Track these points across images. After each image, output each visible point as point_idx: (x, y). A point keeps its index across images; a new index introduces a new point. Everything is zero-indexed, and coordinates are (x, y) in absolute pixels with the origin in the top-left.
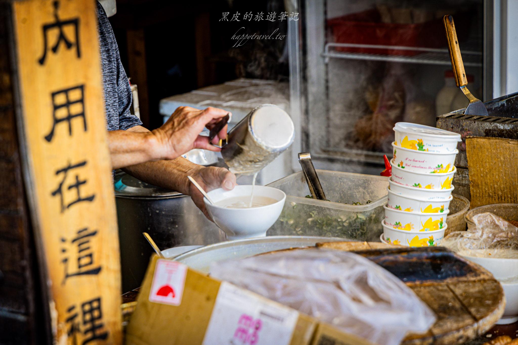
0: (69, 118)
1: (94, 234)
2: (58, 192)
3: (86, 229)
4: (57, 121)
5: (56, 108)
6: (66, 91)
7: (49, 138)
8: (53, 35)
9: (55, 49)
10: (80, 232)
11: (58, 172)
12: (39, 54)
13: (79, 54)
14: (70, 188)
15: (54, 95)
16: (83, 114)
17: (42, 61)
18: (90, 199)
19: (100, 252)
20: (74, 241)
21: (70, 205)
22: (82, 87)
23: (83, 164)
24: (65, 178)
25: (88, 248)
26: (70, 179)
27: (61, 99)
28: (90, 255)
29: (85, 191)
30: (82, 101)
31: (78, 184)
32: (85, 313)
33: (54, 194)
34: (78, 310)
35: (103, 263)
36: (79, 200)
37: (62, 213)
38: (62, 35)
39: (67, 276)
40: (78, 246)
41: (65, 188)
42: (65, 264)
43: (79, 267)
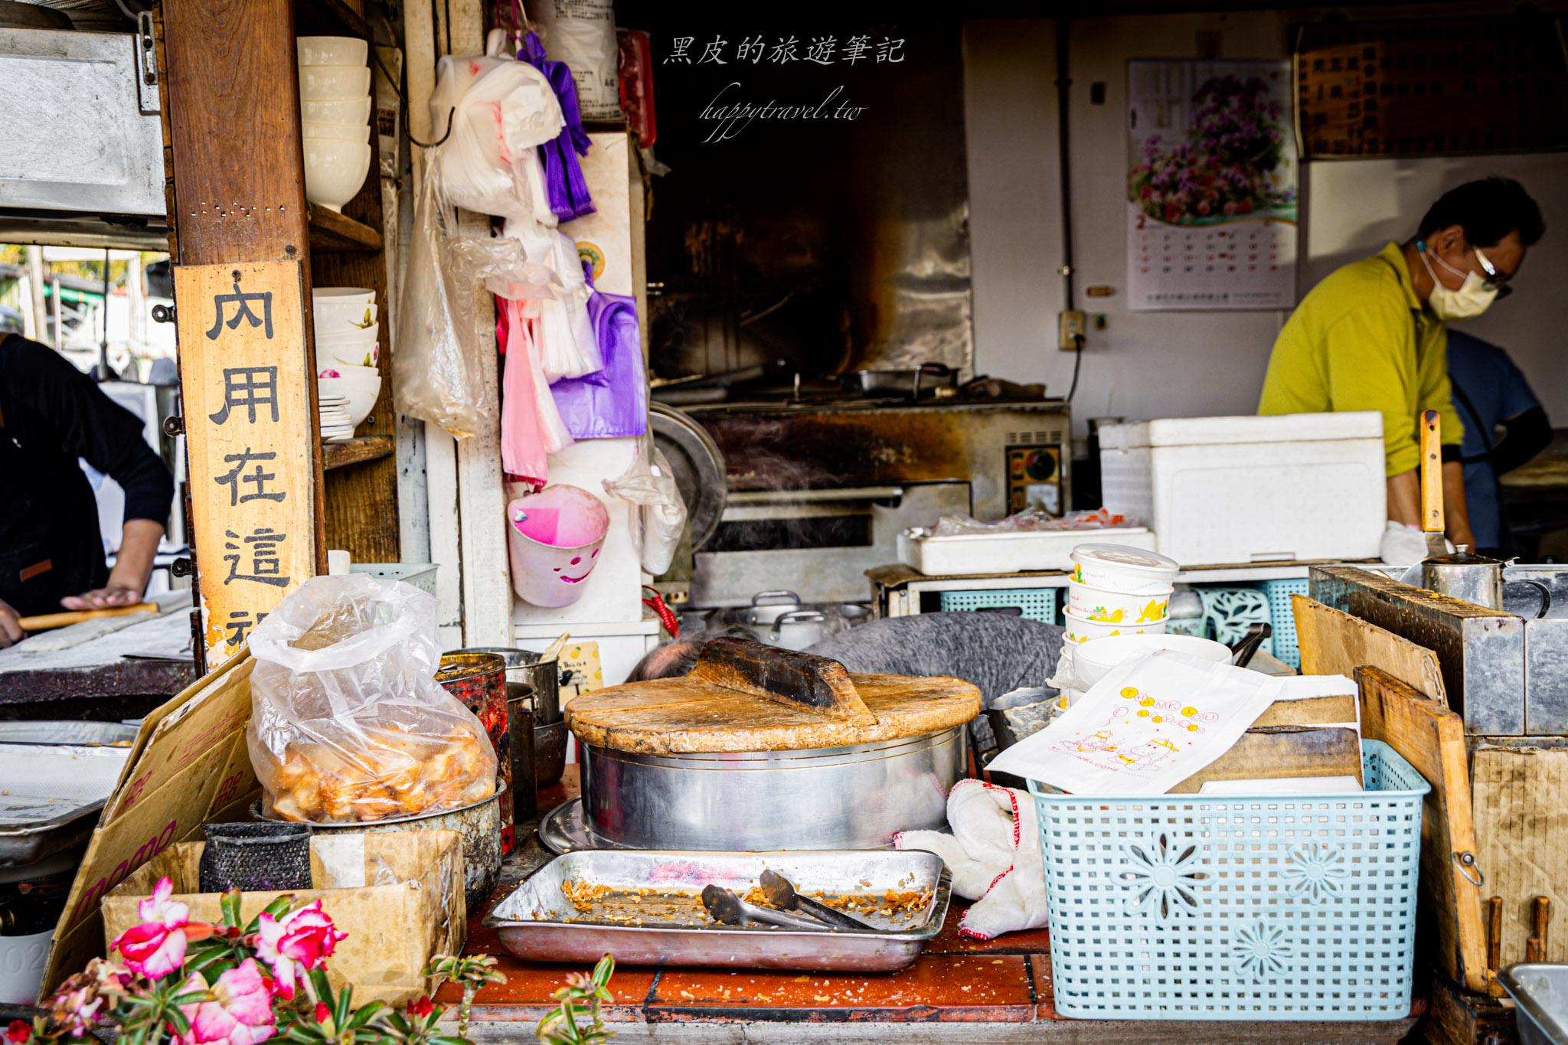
0: (251, 402)
1: (281, 538)
2: (231, 477)
3: (269, 530)
4: (230, 402)
5: (230, 387)
6: (249, 372)
7: (220, 418)
8: (231, 310)
9: (233, 324)
10: (257, 532)
11: (229, 459)
12: (210, 327)
13: (270, 334)
14: (247, 479)
15: (228, 373)
16: (273, 401)
17: (213, 334)
18: (278, 497)
19: (287, 561)
20: (248, 540)
21: (245, 499)
22: (273, 371)
23: (271, 456)
24: (241, 467)
25: (274, 553)
26: (250, 469)
27: (239, 379)
28: (276, 562)
29: (268, 487)
30: (272, 385)
31: (260, 477)
33: (221, 480)
35: (292, 574)
36: (261, 495)
37: (234, 504)
38: (244, 310)
39: (233, 575)
40: (256, 547)
41: (240, 477)
42: (231, 561)
43: (257, 571)
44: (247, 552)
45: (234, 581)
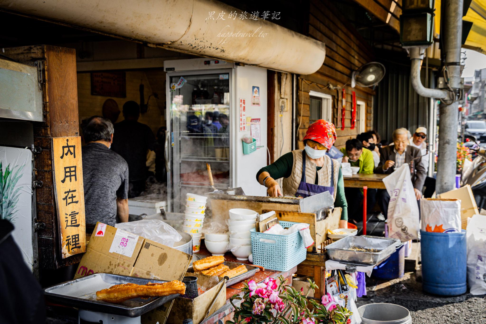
0: (70, 176)
1: (78, 213)
2: (65, 198)
3: (75, 212)
4: (66, 177)
5: (66, 172)
6: (70, 168)
7: (63, 181)
8: (66, 150)
9: (66, 154)
10: (72, 212)
11: (65, 193)
12: (61, 155)
13: (75, 157)
14: (69, 198)
15: (65, 168)
16: (75, 175)
17: (62, 157)
18: (77, 202)
19: (79, 220)
20: (70, 215)
21: (69, 203)
22: (75, 167)
23: (75, 191)
24: (68, 195)
25: (75, 218)
26: (70, 195)
27: (68, 170)
28: (76, 220)
29: (75, 200)
30: (75, 171)
31: (73, 197)
32: (73, 239)
33: (64, 199)
34: (71, 237)
35: (80, 223)
36: (72, 202)
37: (67, 205)
38: (69, 150)
39: (67, 226)
40: (72, 217)
41: (68, 198)
42: (66, 222)
43: (72, 224)
44: (70, 218)
45: (67, 227)
